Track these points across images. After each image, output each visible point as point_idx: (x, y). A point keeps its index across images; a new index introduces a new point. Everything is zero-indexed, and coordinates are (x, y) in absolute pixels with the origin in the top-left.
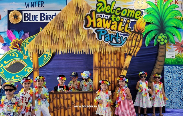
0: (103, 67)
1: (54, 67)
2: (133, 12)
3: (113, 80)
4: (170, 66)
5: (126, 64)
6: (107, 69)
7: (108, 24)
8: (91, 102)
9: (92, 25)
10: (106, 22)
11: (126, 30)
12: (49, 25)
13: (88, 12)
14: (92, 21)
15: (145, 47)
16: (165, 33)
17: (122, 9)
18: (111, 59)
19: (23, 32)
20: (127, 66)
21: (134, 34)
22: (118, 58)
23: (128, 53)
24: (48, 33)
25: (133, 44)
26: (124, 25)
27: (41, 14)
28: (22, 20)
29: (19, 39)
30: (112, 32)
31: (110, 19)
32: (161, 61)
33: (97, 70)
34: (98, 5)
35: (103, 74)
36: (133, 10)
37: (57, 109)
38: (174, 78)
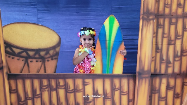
0: (164, 16)
6: (174, 21)
8: (131, 97)
33: (150, 20)
35: (163, 33)
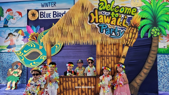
0: (104, 56)
1: (64, 55)
2: (130, 9)
3: (113, 66)
4: (162, 55)
5: (124, 54)
6: (108, 57)
7: (108, 20)
8: (95, 84)
9: (95, 21)
10: (106, 18)
11: (124, 25)
12: (59, 21)
13: (91, 10)
14: (95, 17)
15: (140, 39)
16: (158, 27)
17: (120, 7)
18: (111, 49)
19: (39, 27)
20: (124, 55)
21: (130, 28)
22: (117, 48)
23: (126, 44)
24: (58, 28)
25: (130, 36)
26: (122, 21)
27: (54, 12)
28: (38, 18)
29: (36, 33)
30: (112, 26)
31: (110, 15)
32: (155, 51)
33: (99, 58)
34: (100, 4)
35: (105, 62)
36: (130, 8)
37: (66, 91)
38: (166, 65)
